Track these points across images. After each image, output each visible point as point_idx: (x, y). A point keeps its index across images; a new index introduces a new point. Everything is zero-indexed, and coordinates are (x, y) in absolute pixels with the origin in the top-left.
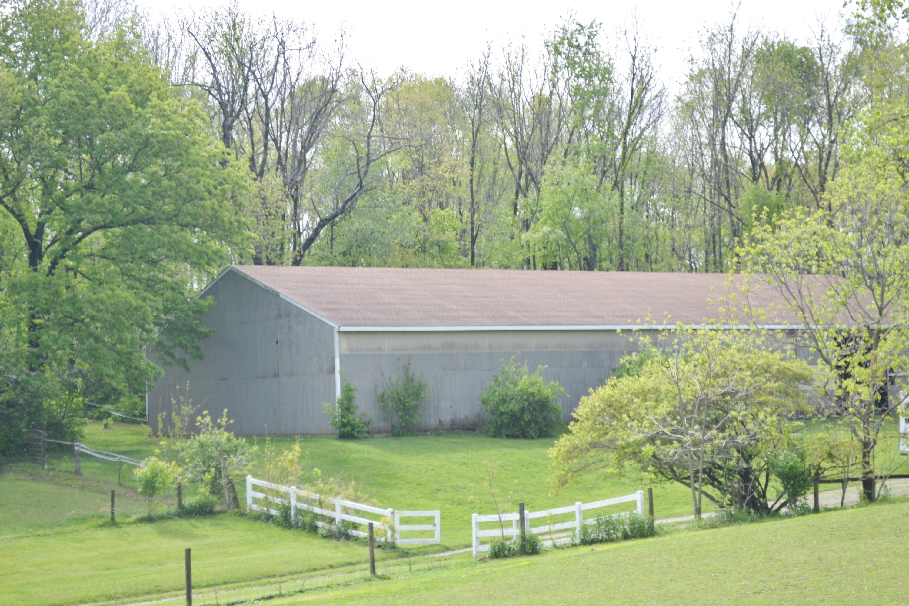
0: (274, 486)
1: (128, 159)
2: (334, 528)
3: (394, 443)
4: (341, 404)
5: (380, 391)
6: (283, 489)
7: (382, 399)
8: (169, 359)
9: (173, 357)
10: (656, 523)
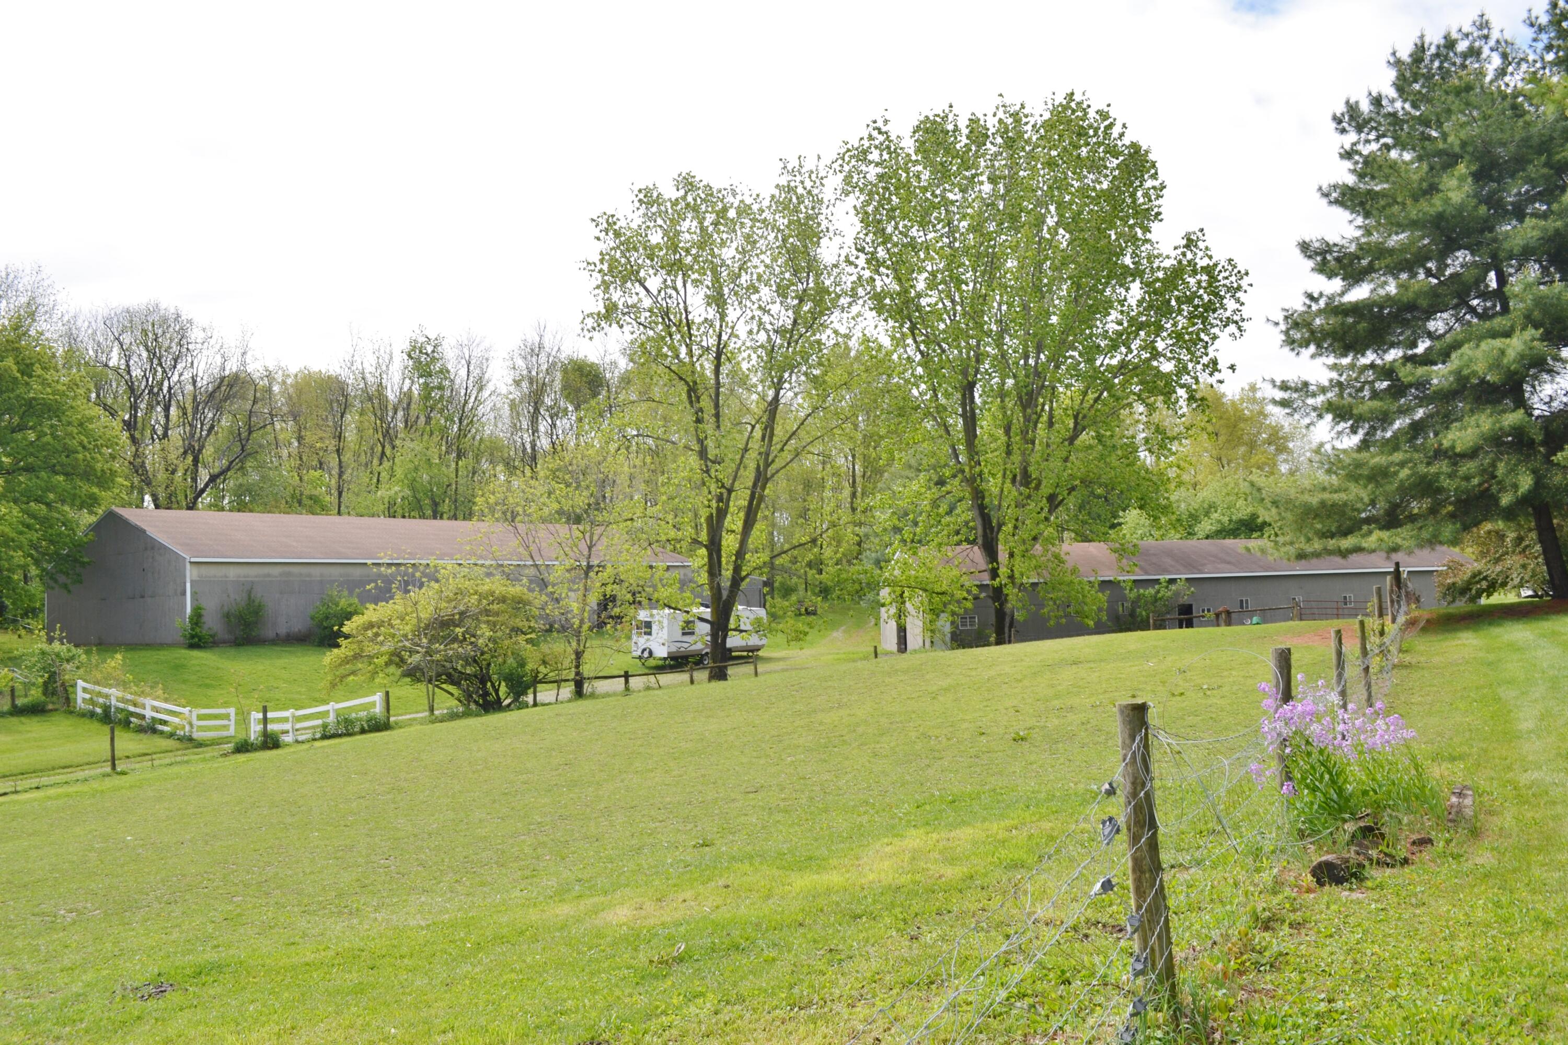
0: (98, 688)
1: (16, 420)
2: (144, 723)
3: (232, 651)
4: (191, 619)
5: (226, 609)
6: (105, 690)
7: (227, 616)
8: (51, 583)
9: (56, 581)
10: (392, 719)
